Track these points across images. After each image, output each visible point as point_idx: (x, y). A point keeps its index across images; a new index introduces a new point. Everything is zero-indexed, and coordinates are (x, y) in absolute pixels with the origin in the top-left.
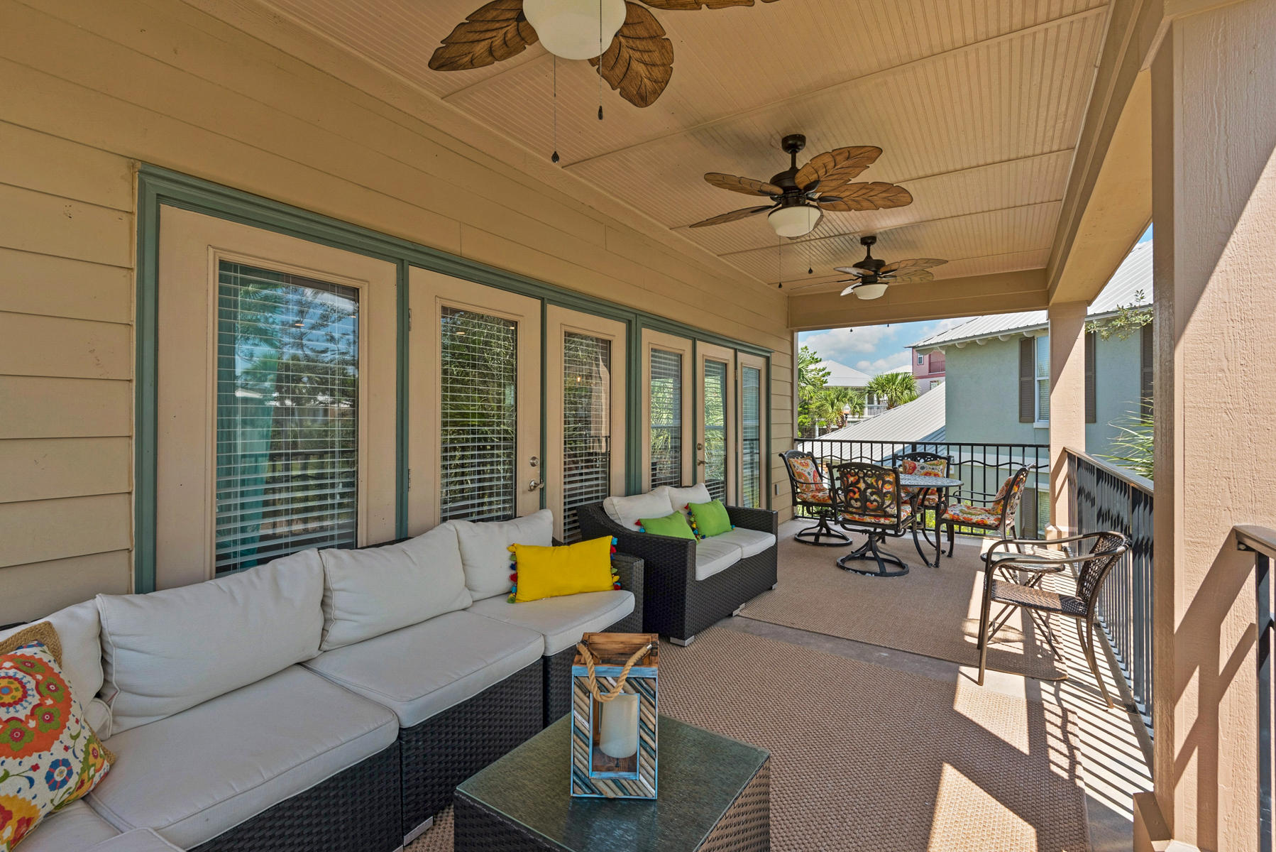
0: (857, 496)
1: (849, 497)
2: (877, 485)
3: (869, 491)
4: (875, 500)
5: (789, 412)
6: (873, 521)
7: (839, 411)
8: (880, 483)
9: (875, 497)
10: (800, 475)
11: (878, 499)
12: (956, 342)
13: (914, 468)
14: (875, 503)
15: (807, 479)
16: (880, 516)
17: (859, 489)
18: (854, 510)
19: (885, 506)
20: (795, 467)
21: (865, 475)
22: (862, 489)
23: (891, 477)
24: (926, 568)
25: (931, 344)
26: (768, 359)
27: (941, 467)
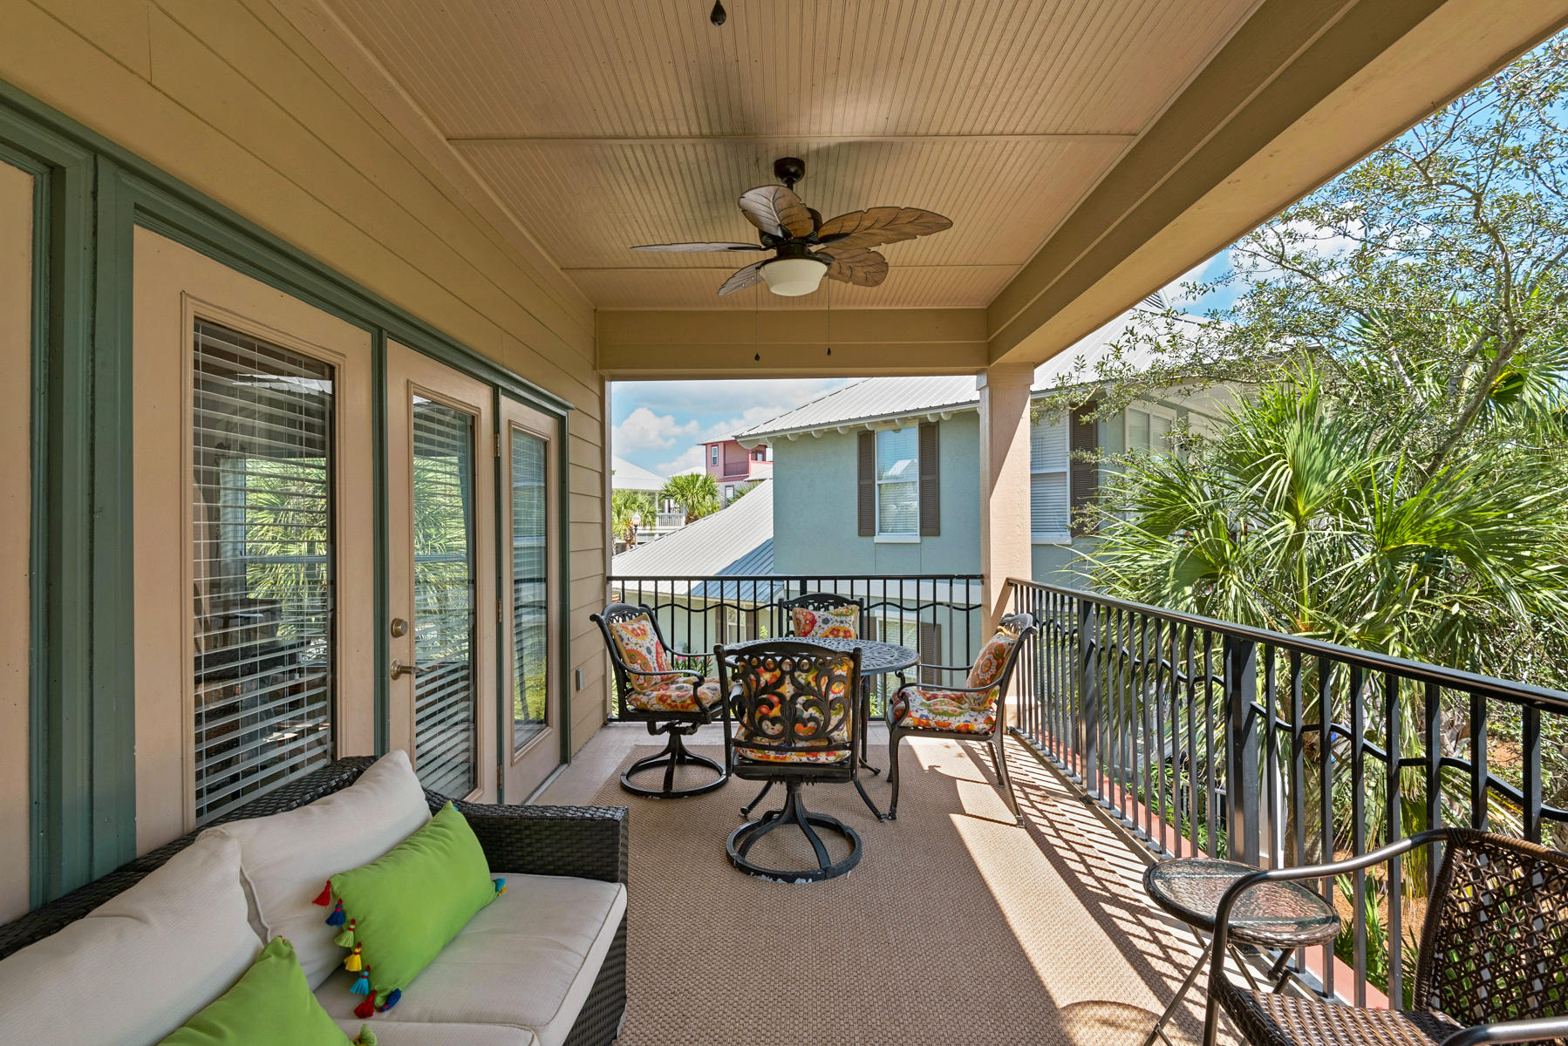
0: (776, 712)
1: (758, 715)
2: (819, 686)
3: (802, 699)
4: (812, 718)
5: (598, 528)
6: (804, 759)
7: (627, 522)
8: (824, 681)
9: (812, 711)
10: (634, 656)
11: (817, 715)
12: (788, 433)
13: (813, 622)
14: (811, 724)
15: (645, 664)
16: (819, 750)
17: (781, 696)
18: (765, 741)
19: (830, 728)
20: (622, 640)
21: (796, 667)
22: (788, 696)
23: (845, 668)
25: (758, 434)
26: (561, 421)
27: (853, 618)
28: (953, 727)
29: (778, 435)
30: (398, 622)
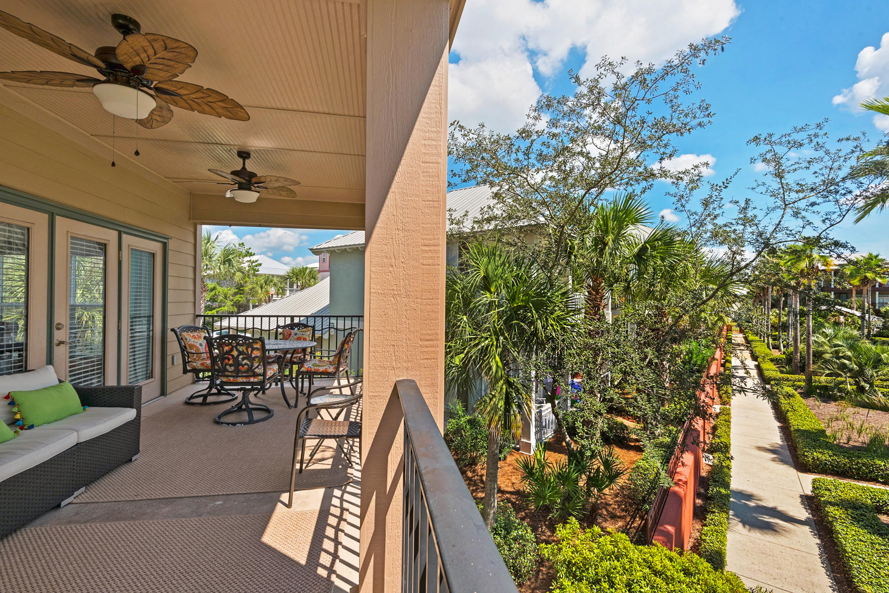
0: (231, 362)
1: (225, 363)
2: (247, 351)
3: (241, 357)
4: (246, 364)
5: (191, 293)
6: (245, 380)
7: (267, 292)
8: (250, 350)
9: (245, 361)
10: (192, 346)
11: (249, 363)
12: (335, 249)
13: (290, 334)
14: (246, 366)
15: (198, 349)
16: (251, 376)
17: (233, 356)
18: (229, 374)
19: (254, 368)
20: (186, 340)
21: (238, 344)
22: (235, 355)
23: (258, 345)
24: (286, 409)
25: (321, 249)
26: (165, 245)
27: (308, 333)
28: (321, 371)
29: (332, 249)
30: (59, 324)
